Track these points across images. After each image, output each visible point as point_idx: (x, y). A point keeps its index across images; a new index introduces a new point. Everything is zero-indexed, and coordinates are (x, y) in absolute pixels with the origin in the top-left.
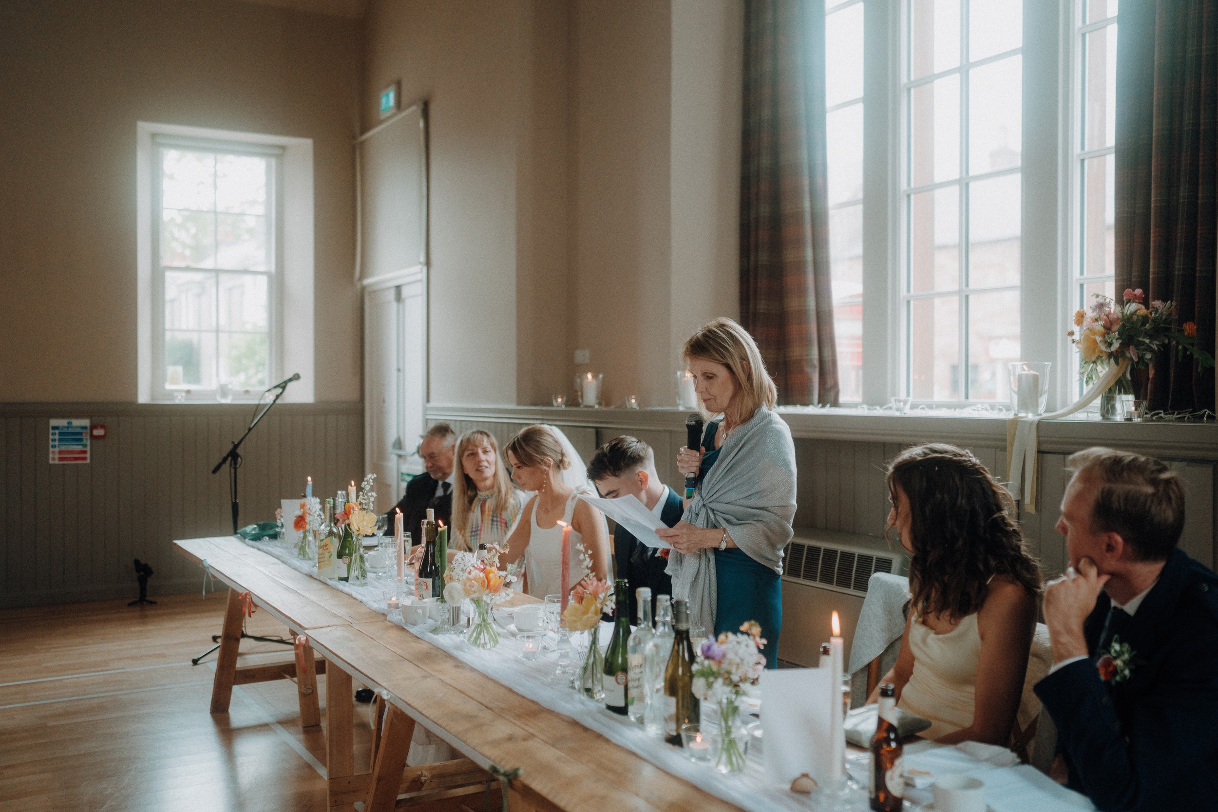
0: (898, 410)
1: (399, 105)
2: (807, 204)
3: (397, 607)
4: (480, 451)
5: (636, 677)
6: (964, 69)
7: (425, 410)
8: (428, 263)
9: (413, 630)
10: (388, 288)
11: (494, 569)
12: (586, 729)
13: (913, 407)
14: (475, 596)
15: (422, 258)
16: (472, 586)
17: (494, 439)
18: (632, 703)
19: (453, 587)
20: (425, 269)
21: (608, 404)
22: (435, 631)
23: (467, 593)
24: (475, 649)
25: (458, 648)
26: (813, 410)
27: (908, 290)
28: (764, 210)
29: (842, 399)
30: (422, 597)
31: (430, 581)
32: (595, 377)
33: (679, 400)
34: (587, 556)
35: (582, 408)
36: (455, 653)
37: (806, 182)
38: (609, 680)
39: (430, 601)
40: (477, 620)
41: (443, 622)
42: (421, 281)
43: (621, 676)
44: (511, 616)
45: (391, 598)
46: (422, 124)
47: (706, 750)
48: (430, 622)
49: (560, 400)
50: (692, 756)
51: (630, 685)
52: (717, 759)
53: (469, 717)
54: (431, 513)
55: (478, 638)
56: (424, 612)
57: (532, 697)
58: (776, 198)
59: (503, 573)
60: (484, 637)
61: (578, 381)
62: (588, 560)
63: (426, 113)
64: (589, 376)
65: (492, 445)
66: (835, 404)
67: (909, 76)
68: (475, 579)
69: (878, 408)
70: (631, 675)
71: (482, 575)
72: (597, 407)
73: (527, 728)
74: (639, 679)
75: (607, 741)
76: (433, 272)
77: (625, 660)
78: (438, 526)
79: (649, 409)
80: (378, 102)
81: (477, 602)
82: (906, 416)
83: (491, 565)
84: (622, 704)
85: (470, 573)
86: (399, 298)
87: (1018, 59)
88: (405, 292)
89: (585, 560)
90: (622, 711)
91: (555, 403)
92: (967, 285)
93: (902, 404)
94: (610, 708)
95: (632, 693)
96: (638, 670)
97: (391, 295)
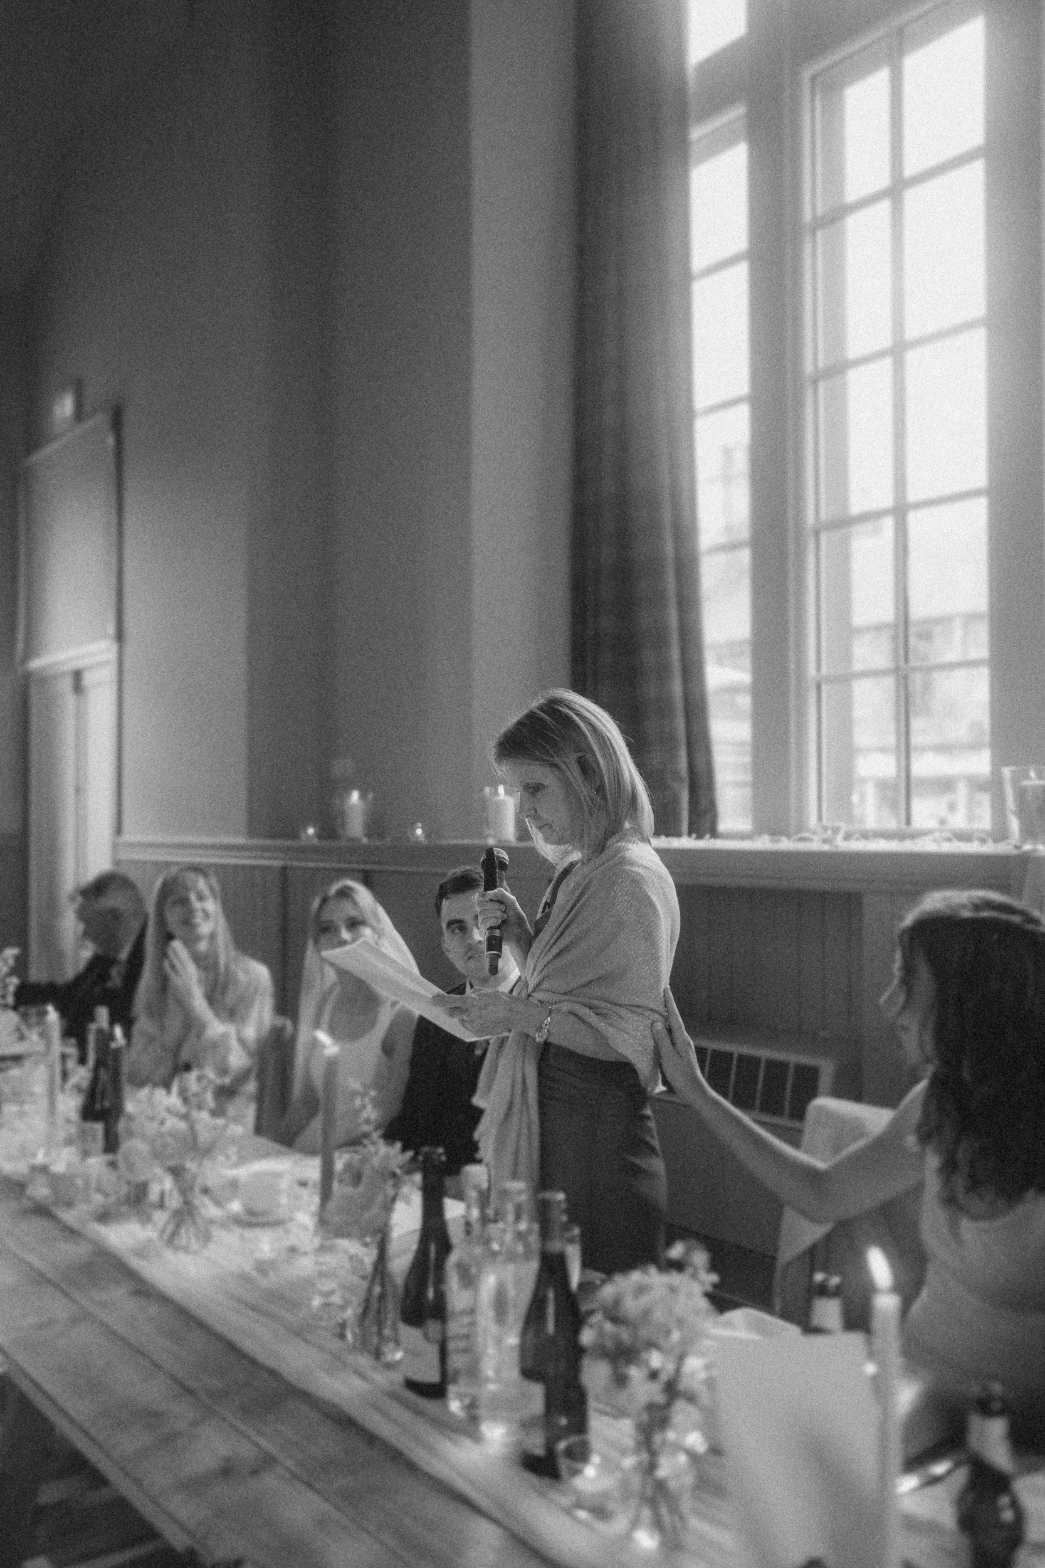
0: (825, 841)
1: (79, 414)
2: (669, 548)
3: (44, 1169)
4: (193, 897)
5: (464, 1331)
6: (898, 351)
7: (115, 847)
8: (120, 636)
9: (68, 1216)
10: (63, 674)
11: (204, 1115)
12: (371, 1439)
13: (848, 837)
14: (171, 1163)
15: (111, 629)
16: (165, 1146)
17: (214, 880)
18: (455, 1381)
19: (134, 1146)
20: (114, 647)
21: (381, 836)
22: (104, 1217)
23: (157, 1155)
24: (169, 1254)
25: (141, 1252)
26: (686, 842)
27: (819, 669)
28: (607, 554)
29: (723, 826)
30: (86, 1154)
31: (99, 1127)
32: (363, 796)
33: (489, 829)
34: (367, 1100)
35: (342, 843)
36: (135, 1263)
37: (667, 517)
38: (410, 1334)
39: (97, 1163)
40: (174, 1202)
41: (119, 1203)
42: (107, 663)
43: (433, 1327)
44: (234, 1185)
45: (34, 1155)
46: (111, 441)
47: (605, 1495)
48: (98, 1198)
49: (311, 831)
50: (579, 1505)
51: (452, 1346)
52: (631, 1515)
53: (152, 1417)
54: (102, 1014)
55: (174, 1234)
56: (87, 1184)
57: (271, 1363)
58: (624, 537)
59: (220, 1122)
60: (187, 1236)
61: (337, 801)
62: (369, 1107)
63: (117, 423)
64: (355, 796)
65: (211, 889)
66: (714, 834)
67: (815, 360)
68: (171, 1135)
69: (784, 839)
70: (455, 1327)
71: (182, 1125)
72: (365, 840)
73: (261, 1441)
74: (468, 1336)
75: (412, 1468)
76: (129, 649)
77: (441, 1296)
78: (111, 1037)
79: (444, 842)
80: (50, 411)
81: (176, 1172)
82: (840, 850)
83: (200, 1107)
84: (433, 1377)
85: (162, 1122)
86: (78, 687)
87: (980, 335)
88: (88, 679)
89: (364, 1107)
90: (436, 1392)
91: (303, 836)
92: (907, 660)
93: (829, 832)
94: (412, 1385)
95: (456, 1361)
96: (466, 1320)
97: (67, 684)
